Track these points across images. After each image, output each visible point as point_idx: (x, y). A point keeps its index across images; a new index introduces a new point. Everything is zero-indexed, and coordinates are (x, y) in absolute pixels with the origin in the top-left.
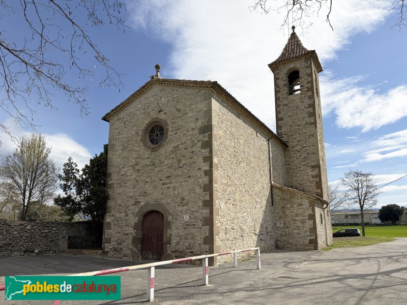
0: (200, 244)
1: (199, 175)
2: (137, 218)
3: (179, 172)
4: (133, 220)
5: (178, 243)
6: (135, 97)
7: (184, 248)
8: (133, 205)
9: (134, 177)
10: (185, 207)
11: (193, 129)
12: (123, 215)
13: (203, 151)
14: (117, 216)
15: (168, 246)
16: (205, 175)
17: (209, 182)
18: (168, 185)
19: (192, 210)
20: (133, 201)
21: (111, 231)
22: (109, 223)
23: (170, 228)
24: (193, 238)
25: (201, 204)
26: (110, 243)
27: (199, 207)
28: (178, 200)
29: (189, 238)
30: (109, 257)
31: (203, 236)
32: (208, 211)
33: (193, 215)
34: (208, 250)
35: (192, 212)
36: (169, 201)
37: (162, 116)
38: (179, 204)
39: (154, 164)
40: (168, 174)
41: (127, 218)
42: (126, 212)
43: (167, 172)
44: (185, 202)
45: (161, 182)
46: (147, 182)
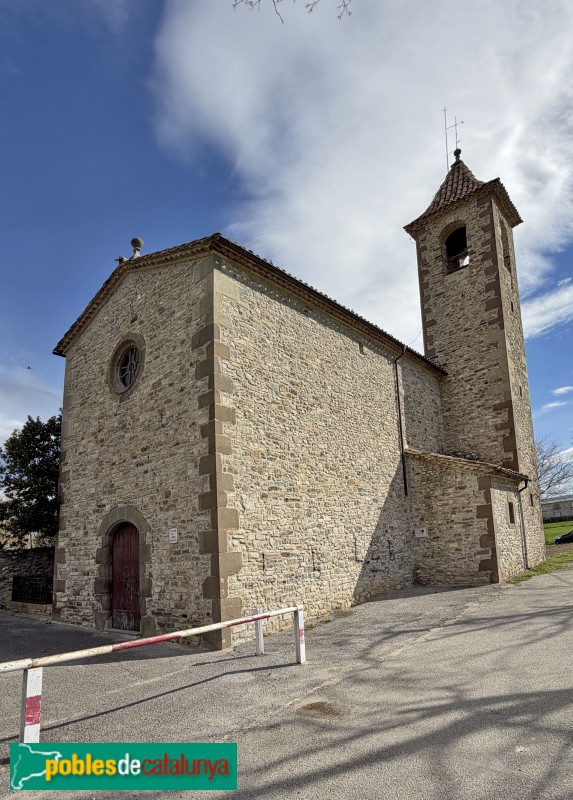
0: (197, 598)
1: (192, 439)
2: (100, 539)
3: (162, 437)
4: (95, 543)
5: (162, 593)
6: (98, 304)
7: (172, 606)
8: (94, 512)
9: (95, 456)
10: (171, 513)
11: (183, 342)
12: (82, 532)
13: (199, 383)
14: (73, 535)
15: (147, 599)
16: (203, 437)
17: (209, 452)
18: (146, 467)
19: (183, 518)
20: (94, 506)
21: (65, 566)
22: (63, 550)
23: (149, 560)
24: (186, 583)
25: (196, 502)
26: (64, 592)
27: (194, 509)
28: (160, 498)
29: (180, 584)
30: (63, 621)
31: (203, 577)
32: (208, 519)
33: (184, 528)
34: (210, 612)
35: (183, 521)
36: (146, 499)
37: (137, 329)
38: (162, 505)
39: (124, 426)
40: (144, 444)
41: (87, 539)
42: (85, 528)
43: (143, 439)
44: (170, 500)
45: (135, 460)
46: (114, 464)
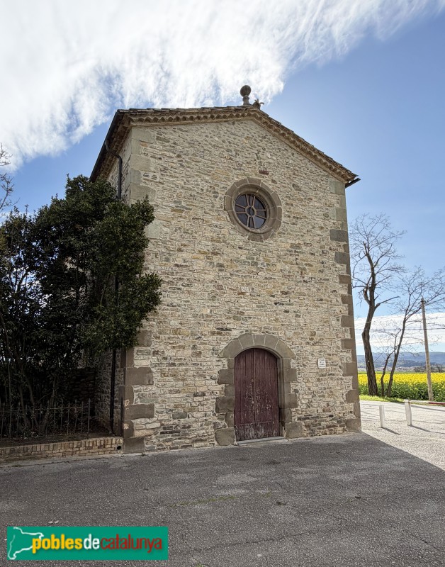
0: (342, 403)
1: (334, 301)
2: (225, 361)
3: (304, 290)
4: (216, 364)
5: (309, 405)
7: (320, 411)
8: (212, 334)
10: (317, 347)
11: (322, 228)
12: (188, 352)
13: (338, 266)
14: (169, 354)
15: (294, 410)
16: (343, 303)
17: (349, 314)
18: (288, 308)
19: (328, 351)
20: (211, 327)
21: (152, 388)
22: (146, 370)
23: (295, 380)
24: (332, 394)
25: (339, 343)
26: (150, 417)
27: (338, 347)
28: (306, 334)
29: (326, 395)
31: (345, 392)
32: (349, 355)
33: (330, 359)
34: (352, 410)
35: (329, 354)
36: (290, 334)
38: (308, 340)
39: (256, 264)
40: (285, 288)
41: (199, 359)
42: (194, 347)
43: (283, 284)
44: (316, 339)
45: (274, 299)
46: (243, 293)
